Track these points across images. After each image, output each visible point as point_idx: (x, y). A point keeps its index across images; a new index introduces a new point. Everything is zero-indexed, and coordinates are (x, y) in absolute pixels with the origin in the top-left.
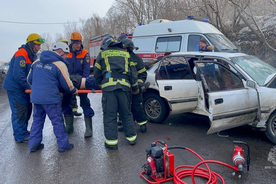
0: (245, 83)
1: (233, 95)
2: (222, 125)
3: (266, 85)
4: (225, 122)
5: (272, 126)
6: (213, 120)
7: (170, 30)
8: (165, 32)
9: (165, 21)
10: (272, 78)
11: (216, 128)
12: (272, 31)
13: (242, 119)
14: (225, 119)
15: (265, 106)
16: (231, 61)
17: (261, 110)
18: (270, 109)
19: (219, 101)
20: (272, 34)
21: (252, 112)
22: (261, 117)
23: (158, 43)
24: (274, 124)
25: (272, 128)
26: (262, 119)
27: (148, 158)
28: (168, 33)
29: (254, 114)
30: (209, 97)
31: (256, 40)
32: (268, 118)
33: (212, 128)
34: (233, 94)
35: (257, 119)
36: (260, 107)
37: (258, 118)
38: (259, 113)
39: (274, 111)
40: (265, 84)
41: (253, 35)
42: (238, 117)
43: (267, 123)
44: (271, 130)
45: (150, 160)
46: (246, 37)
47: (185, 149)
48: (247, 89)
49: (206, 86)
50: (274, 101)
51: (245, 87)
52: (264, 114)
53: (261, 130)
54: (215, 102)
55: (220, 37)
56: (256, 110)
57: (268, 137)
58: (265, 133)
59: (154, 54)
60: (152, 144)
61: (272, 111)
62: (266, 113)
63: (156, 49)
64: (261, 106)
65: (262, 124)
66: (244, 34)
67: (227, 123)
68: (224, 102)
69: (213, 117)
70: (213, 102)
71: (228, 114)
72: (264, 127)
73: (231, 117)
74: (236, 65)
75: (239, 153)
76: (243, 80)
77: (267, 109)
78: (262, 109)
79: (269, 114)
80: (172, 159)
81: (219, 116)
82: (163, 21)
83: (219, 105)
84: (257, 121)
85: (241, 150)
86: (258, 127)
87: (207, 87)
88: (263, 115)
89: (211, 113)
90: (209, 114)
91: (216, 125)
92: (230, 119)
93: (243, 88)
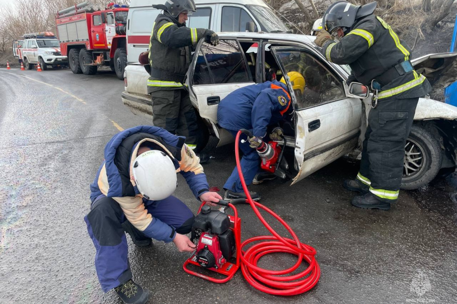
2: (314, 166)
4: (319, 160)
6: (305, 160)
11: (307, 173)
12: (322, 9)
13: (341, 151)
14: (321, 155)
19: (314, 125)
20: (322, 13)
21: (352, 137)
29: (355, 140)
30: (299, 118)
31: (303, 21)
33: (301, 174)
34: (333, 110)
35: (359, 147)
37: (359, 144)
38: (361, 137)
41: (298, 14)
42: (336, 148)
46: (289, 16)
48: (349, 97)
49: (293, 97)
51: (347, 96)
54: (309, 127)
55: (264, 9)
56: (358, 133)
66: (286, 12)
67: (322, 161)
68: (321, 125)
69: (305, 155)
70: (307, 129)
71: (324, 146)
73: (328, 150)
76: (344, 83)
81: (312, 152)
83: (314, 132)
84: (357, 151)
87: (296, 100)
89: (299, 148)
90: (296, 149)
91: (306, 167)
92: (327, 153)
93: (345, 97)
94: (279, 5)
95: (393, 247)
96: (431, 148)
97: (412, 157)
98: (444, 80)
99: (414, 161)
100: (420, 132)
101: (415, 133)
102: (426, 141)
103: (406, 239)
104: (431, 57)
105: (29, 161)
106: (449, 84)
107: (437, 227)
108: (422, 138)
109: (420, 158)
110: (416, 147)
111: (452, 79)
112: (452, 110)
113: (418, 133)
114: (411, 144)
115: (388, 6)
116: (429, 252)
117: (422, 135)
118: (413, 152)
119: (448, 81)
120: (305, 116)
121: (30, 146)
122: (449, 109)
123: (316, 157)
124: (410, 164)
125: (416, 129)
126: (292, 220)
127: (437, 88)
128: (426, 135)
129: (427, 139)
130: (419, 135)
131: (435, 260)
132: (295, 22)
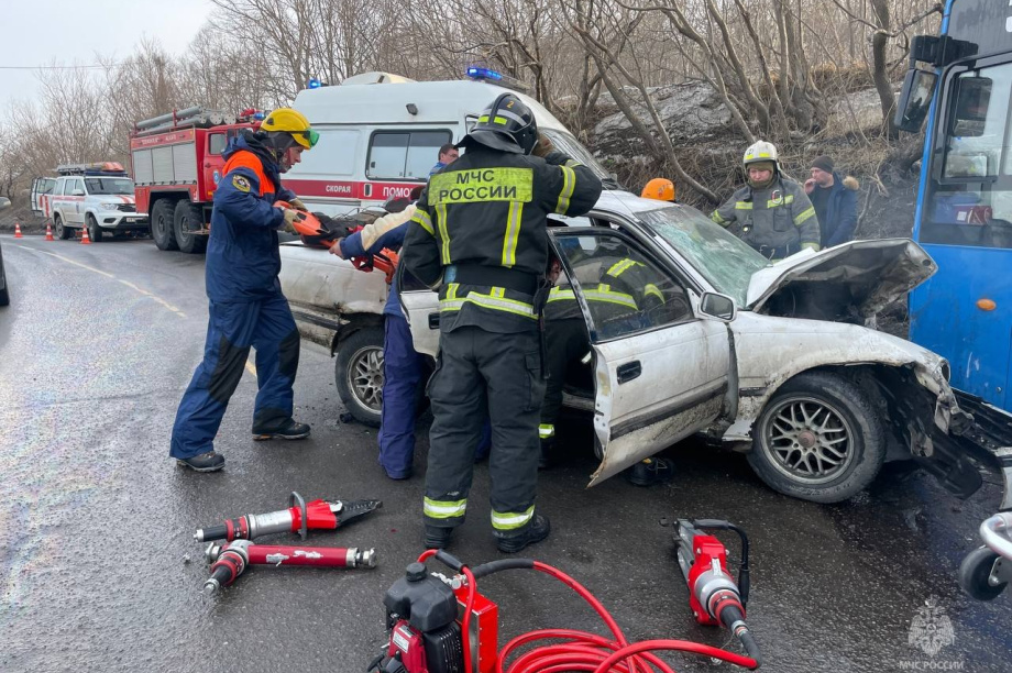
0: (695, 301)
1: (665, 345)
2: (633, 451)
3: (752, 307)
4: (643, 438)
5: (767, 434)
6: (612, 438)
7: (412, 110)
8: (397, 116)
9: (395, 79)
10: (773, 285)
11: (619, 464)
12: (682, 131)
13: (688, 422)
14: (645, 428)
15: (753, 373)
16: (644, 226)
17: (740, 386)
18: (767, 384)
19: (629, 371)
20: (682, 138)
21: (713, 395)
22: (740, 408)
23: (374, 149)
24: (775, 428)
25: (769, 442)
26: (742, 414)
27: (396, 634)
28: (408, 118)
29: (718, 399)
30: (599, 357)
31: (644, 155)
32: (758, 411)
33: (607, 466)
34: (667, 342)
35: (727, 416)
36: (736, 379)
37: (727, 410)
38: (730, 395)
39: (778, 389)
40: (749, 302)
41: (633, 140)
42: (678, 416)
43: (753, 426)
44: (766, 448)
45: (403, 640)
46: (614, 142)
47: (530, 567)
48: (701, 320)
50: (779, 359)
51: (697, 315)
52: (749, 399)
53: (738, 449)
54: (618, 375)
56: (724, 388)
57: (757, 470)
58: (748, 457)
59: (362, 184)
60: (408, 574)
61: (773, 388)
62: (757, 395)
63: (367, 168)
64: (740, 375)
65: (739, 431)
66: (608, 134)
67: (649, 441)
68: (643, 371)
69: (612, 429)
70: (614, 377)
71: (653, 412)
72: (746, 439)
73: (660, 420)
74: (657, 238)
75: (716, 563)
76: (690, 291)
77: (758, 384)
78: (743, 385)
79: (763, 399)
80: (489, 625)
81: (627, 422)
82: (389, 81)
83: (630, 384)
84: (722, 422)
85: (721, 551)
86: (728, 439)
87: (592, 324)
88: (745, 402)
89: (602, 414)
90: (596, 416)
91: (618, 453)
92: (658, 426)
93: (692, 318)
94: (594, 120)
95: (777, 613)
96: (861, 419)
97: (828, 436)
98: (888, 289)
99: (832, 446)
100: (839, 388)
101: (830, 391)
102: (850, 406)
103: (805, 598)
104: (855, 247)
105: (64, 435)
106: (897, 295)
107: (871, 575)
108: (844, 400)
109: (842, 440)
110: (833, 416)
111: (902, 286)
112: (898, 348)
113: (836, 390)
114: (825, 411)
115: (814, 127)
116: (848, 623)
117: (843, 394)
118: (831, 427)
119: (894, 290)
120: (612, 353)
121: (68, 405)
122: (893, 346)
123: (635, 432)
124: (826, 452)
125: (831, 383)
126: (589, 560)
127: (875, 303)
128: (850, 394)
129: (854, 403)
130: (837, 395)
131: (857, 640)
132: (626, 155)
